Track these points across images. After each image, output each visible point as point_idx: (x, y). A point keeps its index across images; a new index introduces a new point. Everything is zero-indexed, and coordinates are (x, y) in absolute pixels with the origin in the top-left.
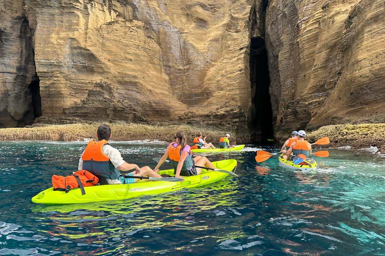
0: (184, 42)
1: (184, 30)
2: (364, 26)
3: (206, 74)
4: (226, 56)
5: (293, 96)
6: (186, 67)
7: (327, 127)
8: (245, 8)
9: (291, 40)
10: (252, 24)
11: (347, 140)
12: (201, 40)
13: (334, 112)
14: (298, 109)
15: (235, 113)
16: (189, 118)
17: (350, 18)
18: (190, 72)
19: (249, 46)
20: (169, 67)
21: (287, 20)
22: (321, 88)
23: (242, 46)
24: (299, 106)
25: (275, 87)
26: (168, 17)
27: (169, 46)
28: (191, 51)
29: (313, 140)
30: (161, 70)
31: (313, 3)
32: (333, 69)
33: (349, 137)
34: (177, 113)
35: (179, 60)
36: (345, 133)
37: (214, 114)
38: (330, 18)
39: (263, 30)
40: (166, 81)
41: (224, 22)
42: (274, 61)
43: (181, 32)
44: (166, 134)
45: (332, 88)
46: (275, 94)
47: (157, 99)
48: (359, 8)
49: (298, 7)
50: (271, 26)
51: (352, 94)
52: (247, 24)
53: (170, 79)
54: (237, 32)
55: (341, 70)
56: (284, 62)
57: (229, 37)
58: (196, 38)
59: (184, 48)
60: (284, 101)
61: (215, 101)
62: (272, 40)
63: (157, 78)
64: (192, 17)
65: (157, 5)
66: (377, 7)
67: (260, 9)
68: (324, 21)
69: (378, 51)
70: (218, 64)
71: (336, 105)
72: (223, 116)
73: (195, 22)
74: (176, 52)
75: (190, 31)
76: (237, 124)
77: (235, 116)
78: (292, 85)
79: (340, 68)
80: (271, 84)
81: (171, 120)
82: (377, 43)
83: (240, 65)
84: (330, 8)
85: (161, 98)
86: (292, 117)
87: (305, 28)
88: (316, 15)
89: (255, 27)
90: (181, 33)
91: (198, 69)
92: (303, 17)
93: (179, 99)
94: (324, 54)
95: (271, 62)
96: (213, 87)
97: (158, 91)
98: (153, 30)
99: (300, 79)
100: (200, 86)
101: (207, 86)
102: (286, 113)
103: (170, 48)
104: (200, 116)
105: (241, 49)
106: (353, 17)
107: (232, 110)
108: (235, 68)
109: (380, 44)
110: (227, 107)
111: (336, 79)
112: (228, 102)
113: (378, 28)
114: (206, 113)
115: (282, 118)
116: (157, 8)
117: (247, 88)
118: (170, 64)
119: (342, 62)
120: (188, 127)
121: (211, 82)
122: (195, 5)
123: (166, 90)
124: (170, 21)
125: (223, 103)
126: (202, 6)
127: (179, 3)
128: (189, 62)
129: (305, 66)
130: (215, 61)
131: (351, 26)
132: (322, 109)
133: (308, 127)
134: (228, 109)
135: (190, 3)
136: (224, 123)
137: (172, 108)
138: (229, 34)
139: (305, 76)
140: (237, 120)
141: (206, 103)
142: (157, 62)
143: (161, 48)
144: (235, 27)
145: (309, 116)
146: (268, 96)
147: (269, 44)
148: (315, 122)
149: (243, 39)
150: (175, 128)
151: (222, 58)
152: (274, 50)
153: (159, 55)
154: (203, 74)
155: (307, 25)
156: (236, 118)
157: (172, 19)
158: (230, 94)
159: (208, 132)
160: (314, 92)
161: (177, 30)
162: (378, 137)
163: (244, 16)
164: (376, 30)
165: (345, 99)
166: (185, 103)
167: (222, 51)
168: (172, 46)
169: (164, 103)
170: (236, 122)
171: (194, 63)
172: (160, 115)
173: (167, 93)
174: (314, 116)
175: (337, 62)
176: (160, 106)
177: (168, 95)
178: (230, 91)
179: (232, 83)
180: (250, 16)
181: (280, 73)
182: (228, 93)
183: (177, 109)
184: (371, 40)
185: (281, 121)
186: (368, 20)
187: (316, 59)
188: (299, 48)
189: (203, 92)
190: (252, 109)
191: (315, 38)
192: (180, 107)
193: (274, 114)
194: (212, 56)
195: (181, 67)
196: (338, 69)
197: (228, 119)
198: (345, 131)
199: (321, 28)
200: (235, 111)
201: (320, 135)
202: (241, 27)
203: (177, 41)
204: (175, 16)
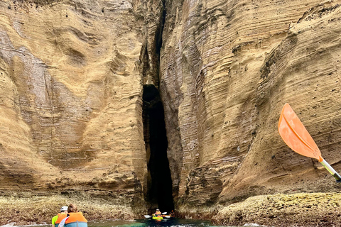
0: (52, 80)
1: (51, 63)
2: (285, 75)
3: (85, 126)
4: (112, 105)
5: (198, 161)
6: (55, 115)
7: (255, 197)
8: (134, 45)
9: (193, 91)
10: (144, 68)
11: (286, 214)
12: (76, 80)
13: (252, 180)
14: (207, 177)
15: (129, 181)
16: (63, 187)
17: (268, 65)
18: (62, 122)
19: (141, 95)
20: (30, 113)
21: (188, 65)
22: (234, 152)
23: (132, 93)
24: (208, 173)
25: (174, 151)
26: (26, 42)
27: (29, 83)
28: (63, 93)
29: (239, 215)
30: (17, 116)
31: (219, 46)
32: (246, 128)
33: (288, 210)
34: (44, 178)
35: (45, 104)
36: (281, 205)
37: (100, 182)
38: (242, 64)
39: (157, 76)
40: (25, 132)
41: (108, 60)
42: (172, 118)
43: (46, 65)
44: (28, 210)
45: (245, 152)
46: (175, 158)
47: (12, 157)
48: (278, 53)
49: (200, 49)
50: (168, 72)
51: (273, 157)
52: (138, 66)
53: (32, 130)
54: (125, 75)
55: (256, 129)
56: (186, 119)
57: (114, 80)
58: (69, 77)
59: (52, 88)
60: (187, 167)
61: (100, 165)
62: (169, 90)
63: (11, 127)
64: (63, 46)
65: (8, 22)
66: (299, 53)
67: (153, 50)
68: (235, 67)
69: (302, 106)
70: (101, 114)
71: (252, 172)
72: (113, 185)
73: (67, 54)
74: (40, 93)
75: (60, 66)
76: (133, 195)
77: (129, 185)
78: (196, 148)
79: (254, 127)
80: (169, 146)
81: (35, 189)
82: (301, 96)
83: (131, 119)
84: (243, 52)
85: (19, 156)
86: (200, 187)
87: (212, 76)
88: (225, 61)
89: (148, 72)
90: (47, 67)
91: (74, 118)
92: (209, 62)
93: (47, 160)
94: (236, 109)
95: (169, 118)
96: (96, 145)
97: (12, 146)
98: (2, 57)
99: (206, 139)
100: (77, 143)
101: (88, 142)
102: (193, 182)
103: (30, 87)
104: (80, 184)
105: (132, 97)
106: (271, 64)
107: (125, 177)
108: (124, 122)
109: (304, 98)
110: (117, 172)
111: (250, 140)
112: (119, 166)
113: (300, 79)
114: (88, 180)
115: (188, 188)
116: (9, 27)
117: (141, 150)
118: (32, 109)
119: (257, 120)
120: (64, 199)
121: (92, 138)
122: (66, 30)
123: (26, 146)
124: (29, 48)
125: (111, 168)
126: (77, 34)
127: (43, 25)
128: (60, 109)
129: (213, 123)
130: (98, 110)
131: (269, 75)
132: (235, 176)
133: (220, 199)
134: (120, 175)
135: (59, 27)
136: (115, 194)
137: (36, 172)
138: (114, 77)
139: (213, 136)
140: (133, 190)
141: (87, 167)
142: (10, 105)
143: (17, 85)
144: (123, 68)
145: (219, 185)
146: (166, 161)
147: (166, 95)
148: (228, 192)
149: (133, 84)
150: (43, 200)
151: (107, 107)
152: (172, 102)
153: (14, 95)
154: (81, 127)
155: (215, 72)
156: (131, 187)
157: (32, 46)
158: (120, 156)
159: (93, 206)
160: (226, 156)
161: (41, 62)
162: (324, 209)
163: (134, 56)
164: (298, 81)
165: (265, 164)
166: (56, 165)
167: (106, 98)
168: (34, 84)
169: (24, 163)
170: (131, 193)
171: (67, 109)
172: (18, 182)
173: (28, 150)
174: (226, 185)
175: (251, 120)
176: (17, 168)
177: (30, 153)
178: (119, 151)
179: (122, 141)
180: (140, 57)
181: (181, 132)
182: (116, 154)
183: (45, 173)
184: (293, 92)
185: (187, 192)
186: (289, 68)
187: (227, 114)
188: (205, 100)
189: (82, 151)
190: (148, 177)
191: (225, 89)
192: (49, 171)
193: (174, 183)
194: (93, 103)
195: (48, 115)
196: (252, 127)
197: (119, 188)
198: (281, 203)
199: (232, 76)
200: (129, 179)
201: (249, 208)
202: (129, 69)
203: (41, 77)
204: (37, 42)
